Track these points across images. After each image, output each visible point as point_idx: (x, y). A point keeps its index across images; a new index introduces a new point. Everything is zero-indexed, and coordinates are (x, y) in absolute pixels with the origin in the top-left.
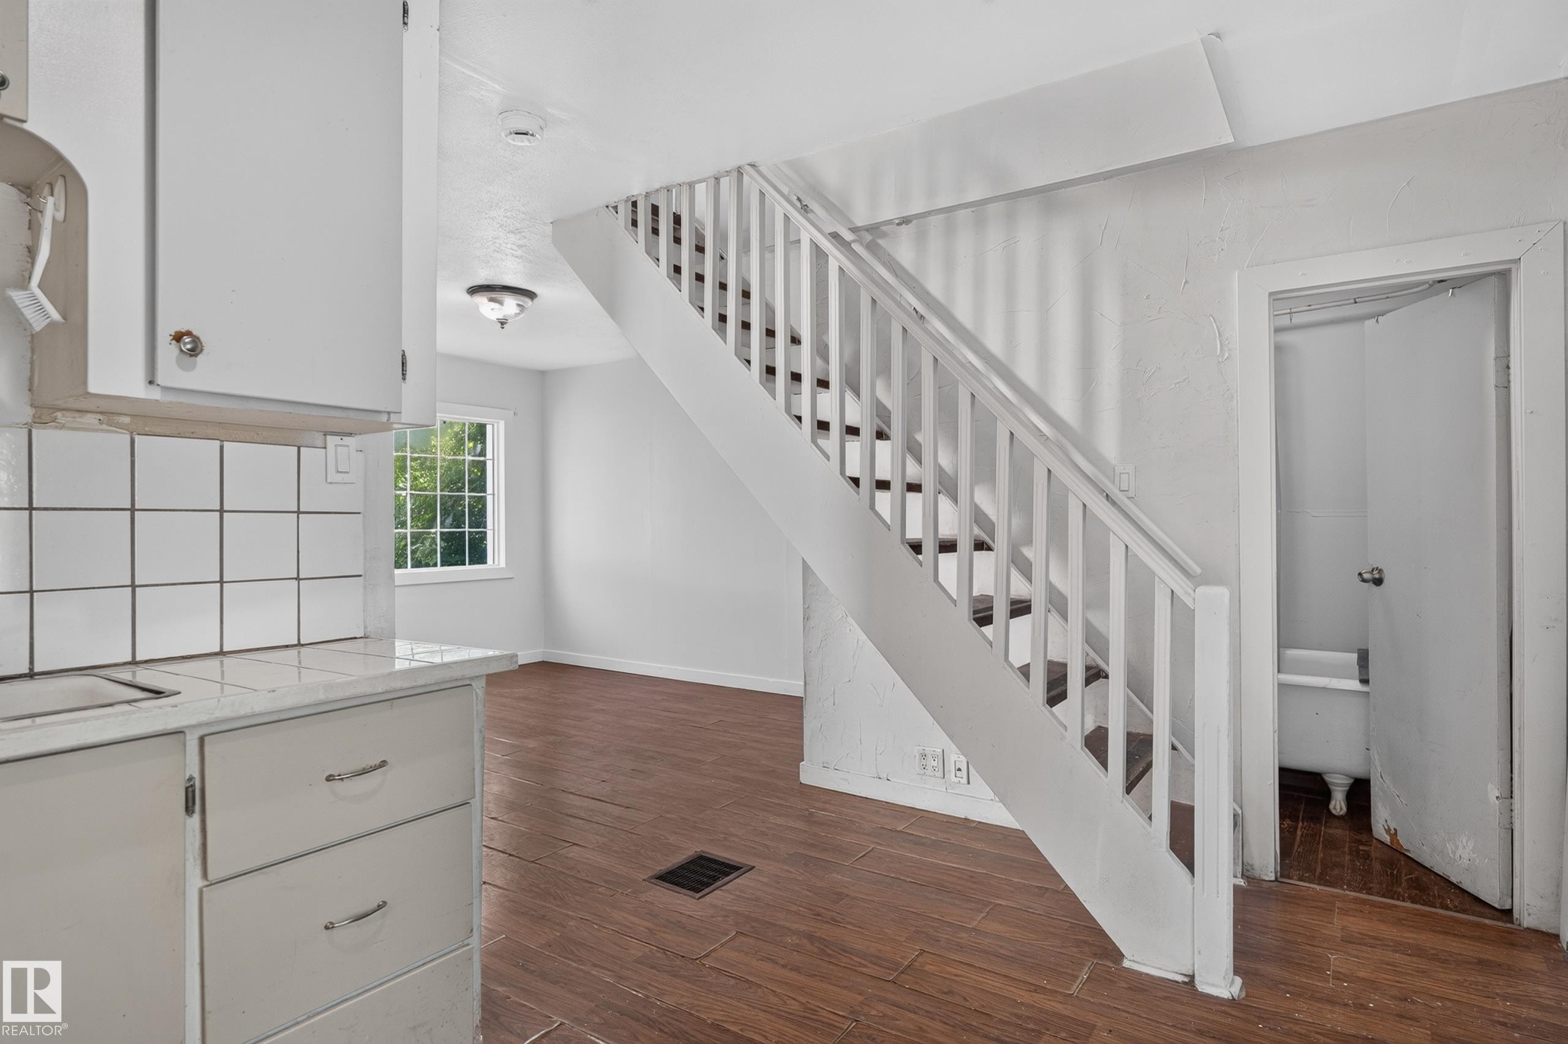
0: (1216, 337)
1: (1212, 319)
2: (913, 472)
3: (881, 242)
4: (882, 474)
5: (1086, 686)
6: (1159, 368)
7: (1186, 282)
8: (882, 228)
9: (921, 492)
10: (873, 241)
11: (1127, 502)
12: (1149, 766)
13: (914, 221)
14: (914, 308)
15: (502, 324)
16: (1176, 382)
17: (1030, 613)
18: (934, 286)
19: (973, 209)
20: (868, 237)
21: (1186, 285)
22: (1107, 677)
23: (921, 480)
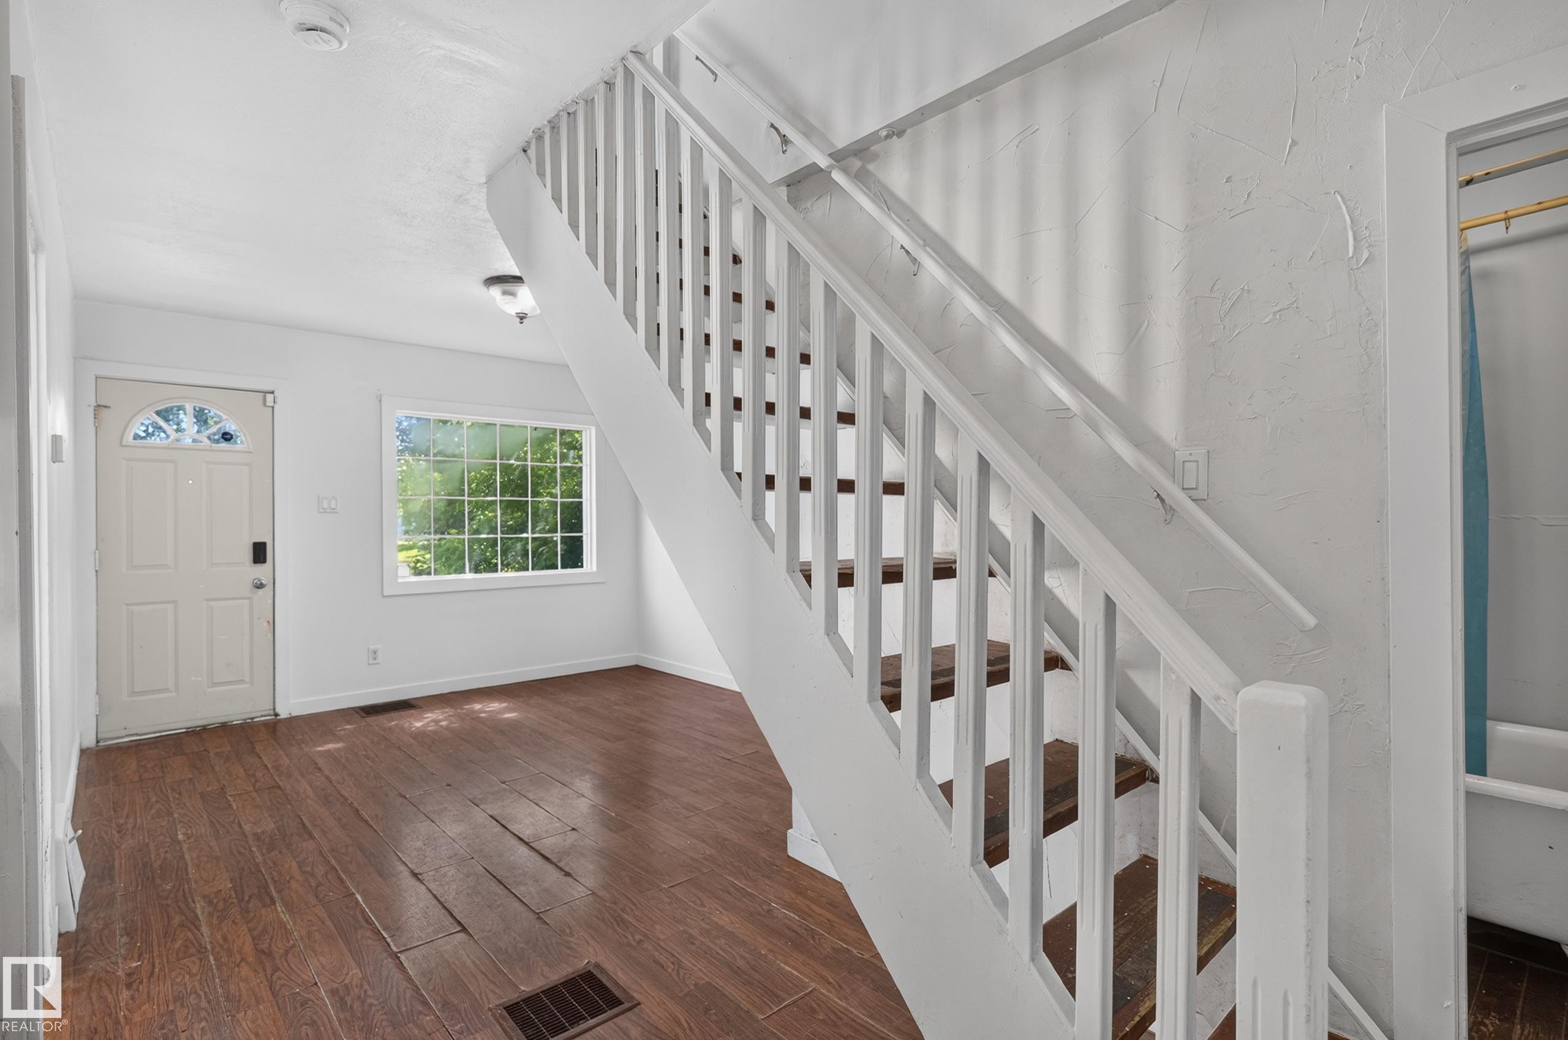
0: (1345, 228)
1: (1339, 199)
2: (893, 465)
3: (871, 167)
4: (846, 472)
5: (1118, 794)
6: (1249, 291)
7: (1294, 143)
8: (872, 148)
9: (902, 494)
10: (863, 168)
11: (1191, 505)
12: (1231, 931)
13: (909, 131)
14: (902, 246)
15: (522, 318)
16: (1277, 308)
17: (1008, 681)
18: (932, 215)
19: (978, 98)
20: (857, 164)
21: (1295, 149)
22: (1156, 780)
23: (903, 478)
